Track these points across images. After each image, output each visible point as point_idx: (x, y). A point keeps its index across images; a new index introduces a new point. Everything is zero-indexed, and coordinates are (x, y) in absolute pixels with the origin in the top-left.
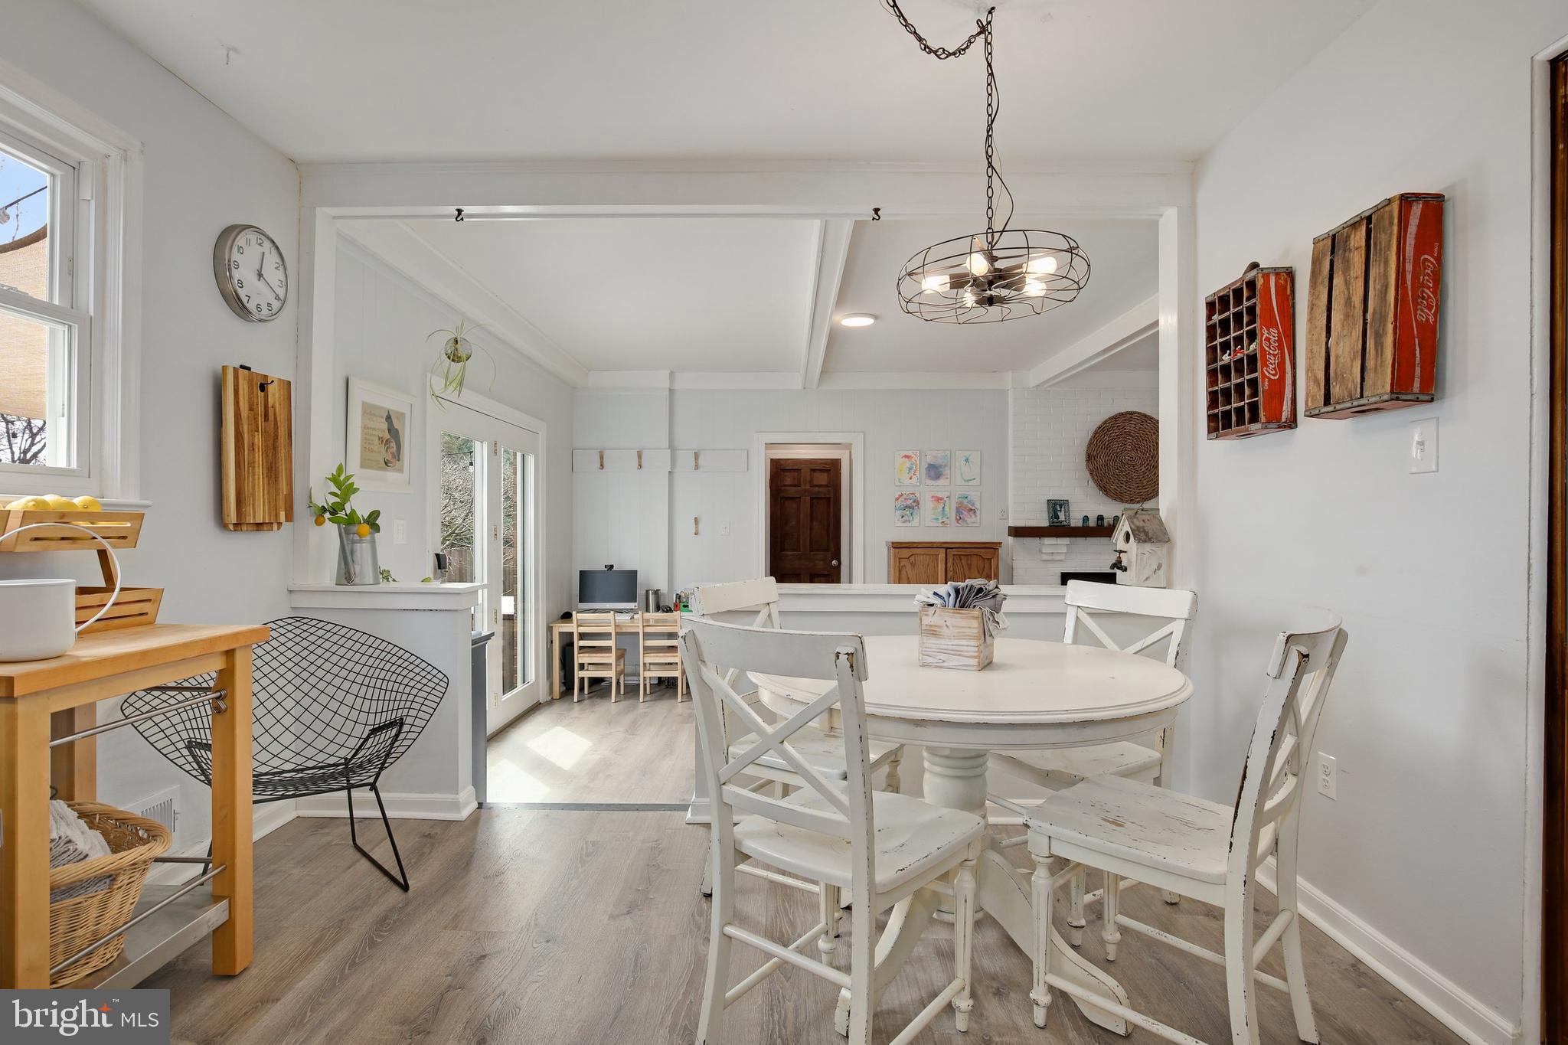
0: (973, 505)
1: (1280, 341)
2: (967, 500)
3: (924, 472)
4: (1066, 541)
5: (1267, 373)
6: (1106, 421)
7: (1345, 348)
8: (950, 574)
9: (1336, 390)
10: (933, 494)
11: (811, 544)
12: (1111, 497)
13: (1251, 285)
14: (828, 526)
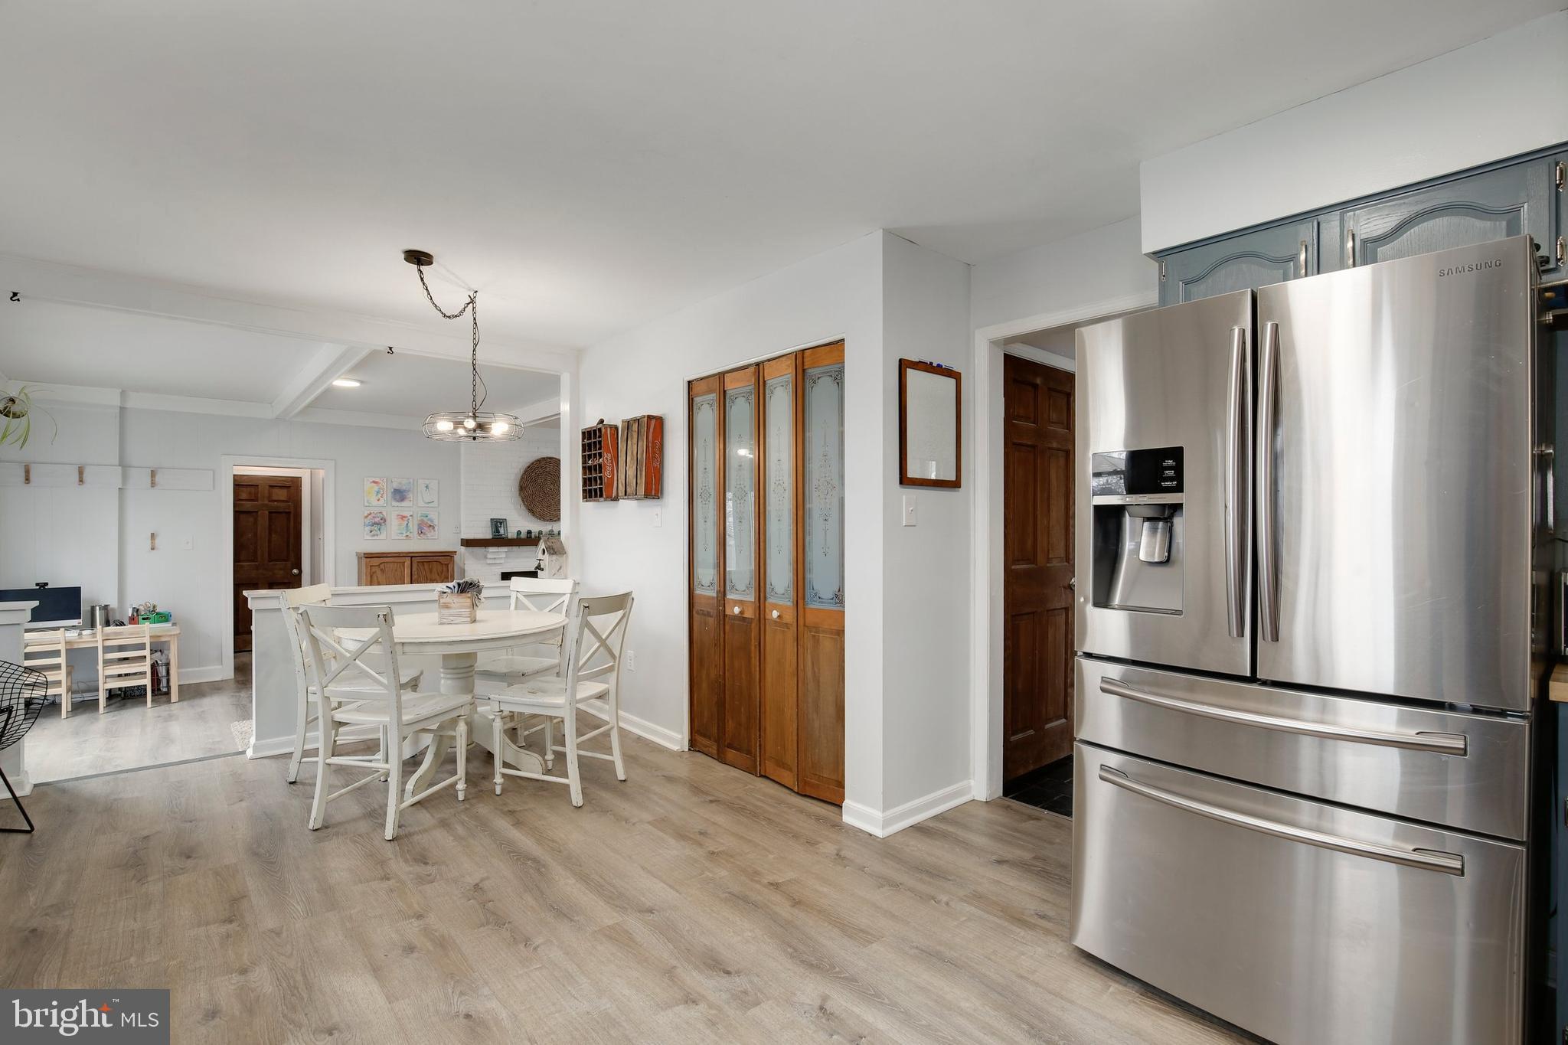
0: (432, 522)
1: (611, 459)
2: (427, 518)
3: (390, 494)
4: (504, 549)
5: (606, 474)
6: (533, 463)
7: (631, 473)
8: (415, 577)
9: (628, 490)
10: (397, 513)
11: (269, 554)
12: (537, 517)
13: (600, 430)
14: (288, 538)
